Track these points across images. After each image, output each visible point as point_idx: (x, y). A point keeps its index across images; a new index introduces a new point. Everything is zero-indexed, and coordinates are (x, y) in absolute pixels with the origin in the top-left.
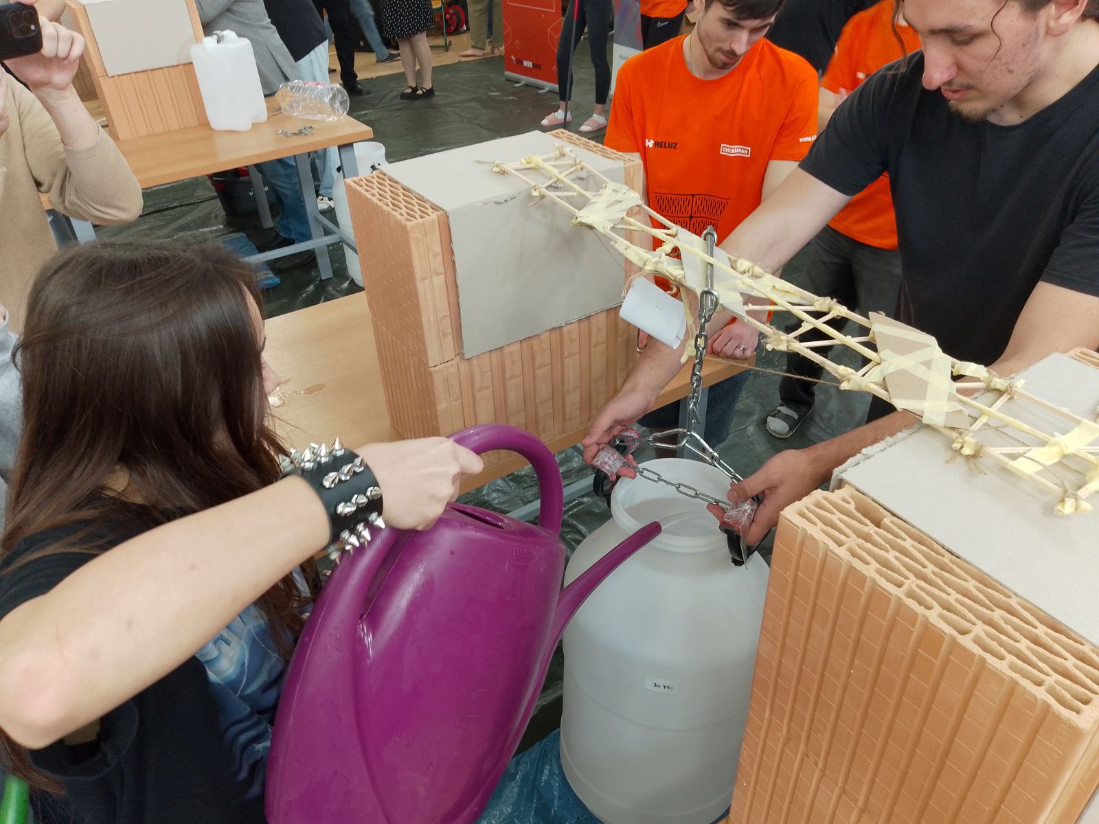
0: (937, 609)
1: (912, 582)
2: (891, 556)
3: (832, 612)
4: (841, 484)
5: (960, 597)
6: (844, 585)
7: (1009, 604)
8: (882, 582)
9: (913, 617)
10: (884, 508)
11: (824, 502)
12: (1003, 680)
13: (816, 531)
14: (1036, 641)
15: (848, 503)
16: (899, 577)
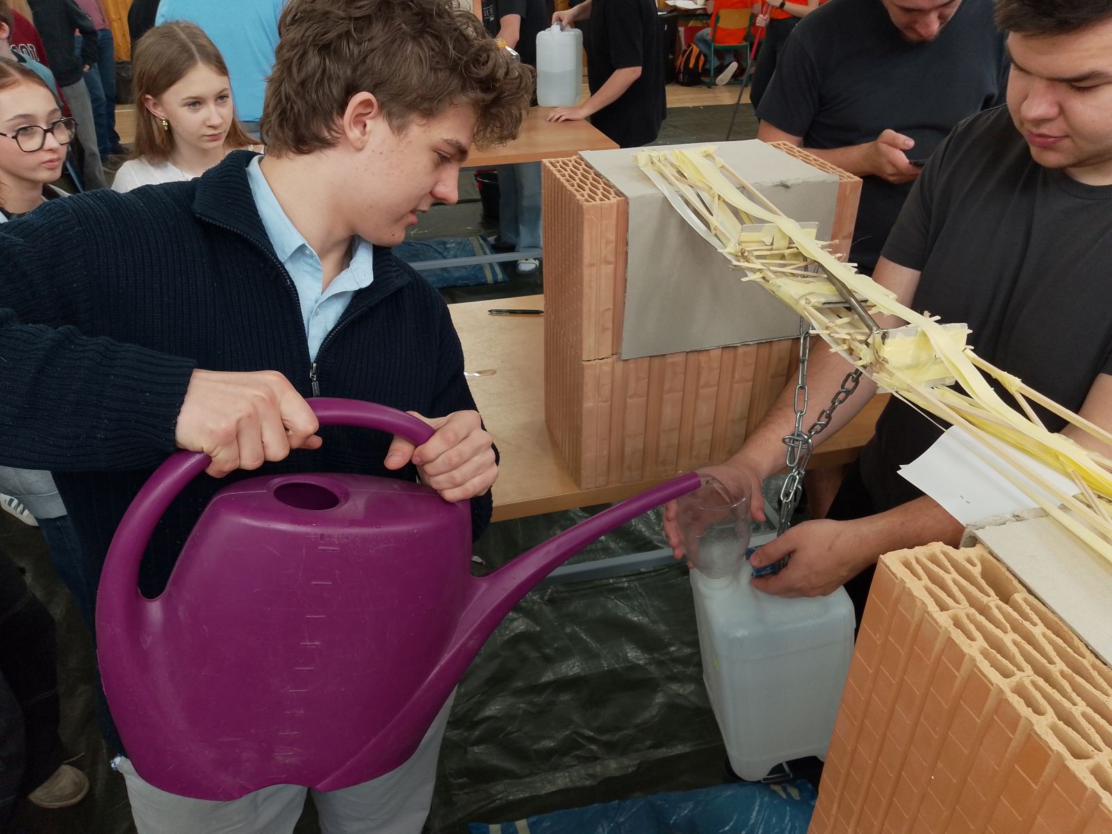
0: (1051, 715)
1: (1026, 676)
2: (1009, 638)
3: (919, 693)
4: (972, 542)
5: (1090, 711)
6: (938, 662)
8: (985, 666)
9: (1016, 718)
10: (1020, 582)
11: (942, 557)
13: (918, 588)
15: (973, 565)
16: (1010, 666)
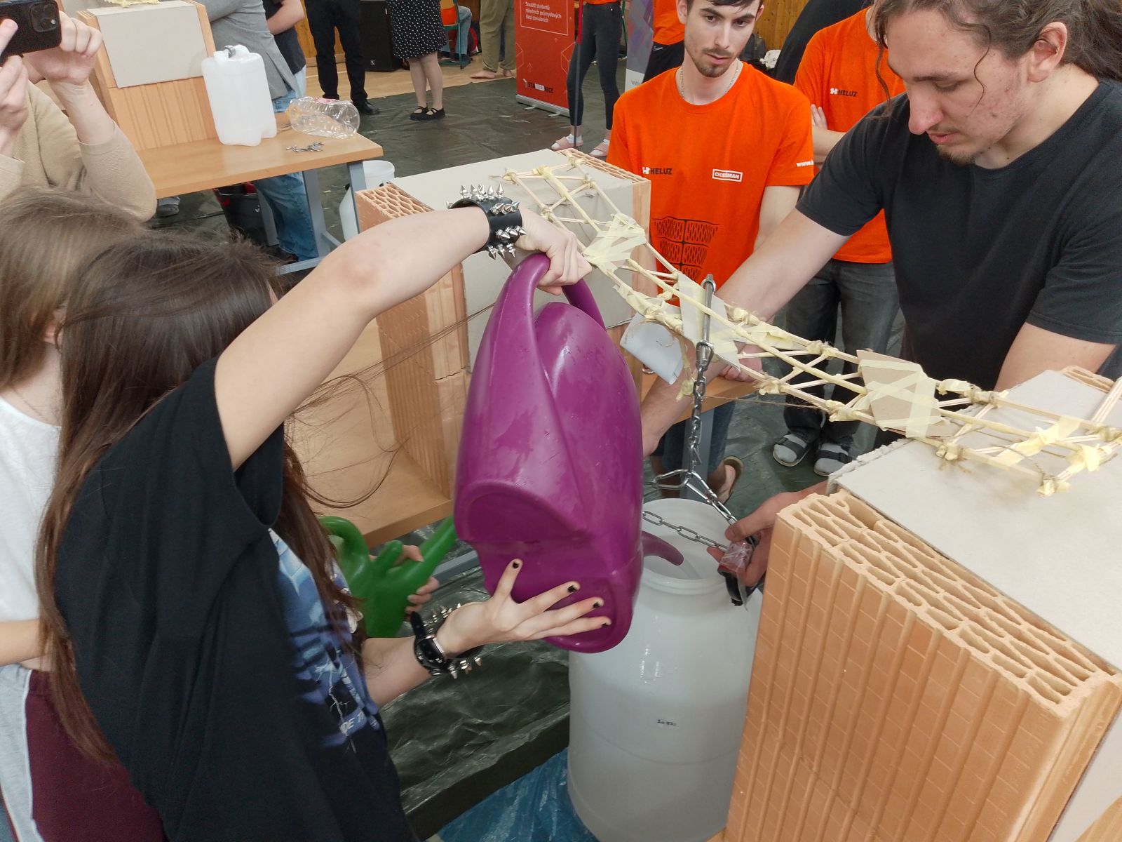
0: (926, 605)
1: (902, 581)
2: (883, 556)
3: (825, 612)
4: (836, 488)
5: (948, 595)
6: (838, 585)
7: (995, 602)
8: (873, 580)
9: (902, 613)
10: (878, 512)
11: (820, 505)
12: (985, 672)
13: (811, 532)
14: (1020, 637)
15: (843, 506)
16: (890, 576)
